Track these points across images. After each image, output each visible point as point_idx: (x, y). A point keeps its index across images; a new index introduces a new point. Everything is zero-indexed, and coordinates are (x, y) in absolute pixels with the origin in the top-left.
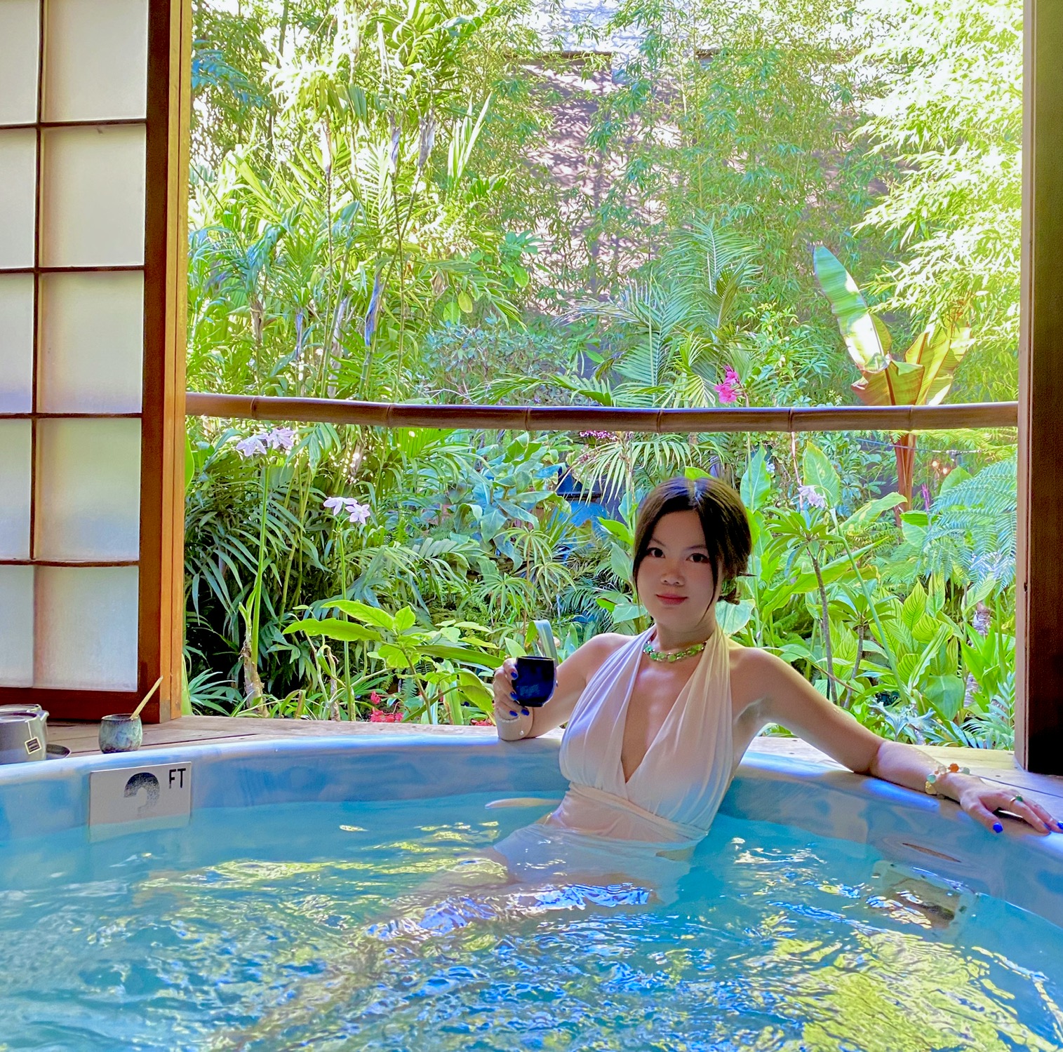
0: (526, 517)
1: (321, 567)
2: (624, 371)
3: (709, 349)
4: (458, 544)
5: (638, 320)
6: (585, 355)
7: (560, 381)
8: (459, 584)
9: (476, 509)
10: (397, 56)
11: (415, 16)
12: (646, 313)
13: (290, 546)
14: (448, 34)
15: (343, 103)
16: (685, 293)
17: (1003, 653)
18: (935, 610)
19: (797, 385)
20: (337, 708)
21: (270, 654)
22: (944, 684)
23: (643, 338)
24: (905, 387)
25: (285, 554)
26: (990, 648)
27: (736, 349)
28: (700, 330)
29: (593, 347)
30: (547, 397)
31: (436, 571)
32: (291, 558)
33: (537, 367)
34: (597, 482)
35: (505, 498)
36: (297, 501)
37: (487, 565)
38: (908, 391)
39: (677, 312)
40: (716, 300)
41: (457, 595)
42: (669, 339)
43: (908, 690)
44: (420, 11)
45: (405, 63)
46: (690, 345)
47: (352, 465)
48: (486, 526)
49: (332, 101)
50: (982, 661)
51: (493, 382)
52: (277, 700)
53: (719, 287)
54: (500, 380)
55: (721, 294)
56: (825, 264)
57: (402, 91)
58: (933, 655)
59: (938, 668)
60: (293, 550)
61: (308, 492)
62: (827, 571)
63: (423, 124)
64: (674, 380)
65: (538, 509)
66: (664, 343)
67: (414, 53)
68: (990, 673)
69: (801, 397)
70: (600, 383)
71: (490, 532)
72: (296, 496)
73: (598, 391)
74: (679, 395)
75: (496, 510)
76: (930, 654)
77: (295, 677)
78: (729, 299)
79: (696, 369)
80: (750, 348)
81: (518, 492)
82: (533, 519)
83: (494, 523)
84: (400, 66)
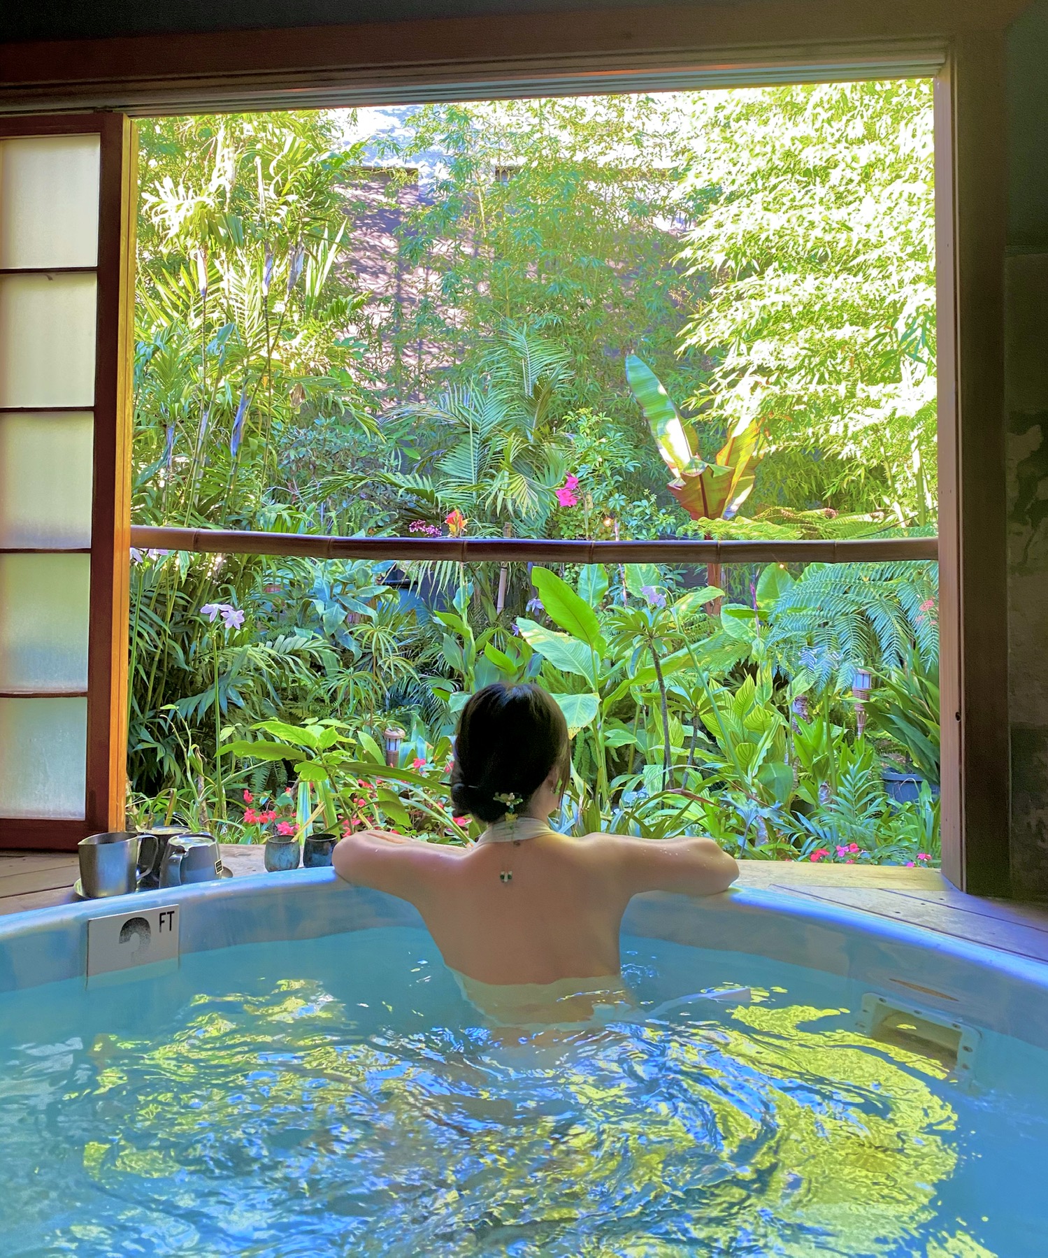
0: (366, 611)
1: (187, 668)
2: (445, 468)
3: (526, 449)
4: (301, 639)
5: (457, 421)
6: (402, 453)
7: (387, 478)
8: (305, 678)
9: (319, 607)
10: (272, 187)
11: (290, 150)
12: (465, 414)
13: (156, 647)
14: (320, 168)
15: (222, 232)
16: (500, 397)
17: (831, 740)
18: (763, 700)
19: (613, 483)
20: (204, 804)
21: (136, 752)
22: (774, 772)
23: (462, 437)
24: (716, 487)
25: (148, 653)
26: (819, 737)
27: (549, 448)
28: (518, 431)
29: (409, 444)
30: (374, 494)
31: (290, 668)
32: (157, 659)
33: (361, 464)
34: (426, 574)
35: (343, 593)
36: (164, 604)
37: (328, 657)
38: (720, 490)
39: (494, 414)
40: (532, 403)
41: (303, 689)
42: (488, 439)
43: (748, 780)
44: (296, 145)
45: (279, 194)
46: (511, 445)
47: (215, 569)
48: (328, 621)
49: (212, 230)
50: (811, 749)
51: (325, 479)
52: (147, 799)
53: (536, 391)
54: (331, 478)
55: (538, 398)
56: (637, 370)
57: (276, 219)
58: (768, 745)
59: (772, 756)
60: (159, 651)
61: (174, 596)
62: (666, 665)
63: (292, 249)
64: (493, 477)
65: (373, 602)
66: (484, 443)
67: (288, 186)
68: (819, 761)
69: (617, 495)
70: (421, 478)
71: (332, 626)
72: (161, 599)
73: (421, 487)
74: (502, 492)
75: (337, 605)
76: (765, 745)
77: (160, 774)
78: (545, 403)
79: (516, 467)
80: (563, 447)
81: (358, 588)
82: (371, 612)
83: (336, 616)
84: (274, 196)
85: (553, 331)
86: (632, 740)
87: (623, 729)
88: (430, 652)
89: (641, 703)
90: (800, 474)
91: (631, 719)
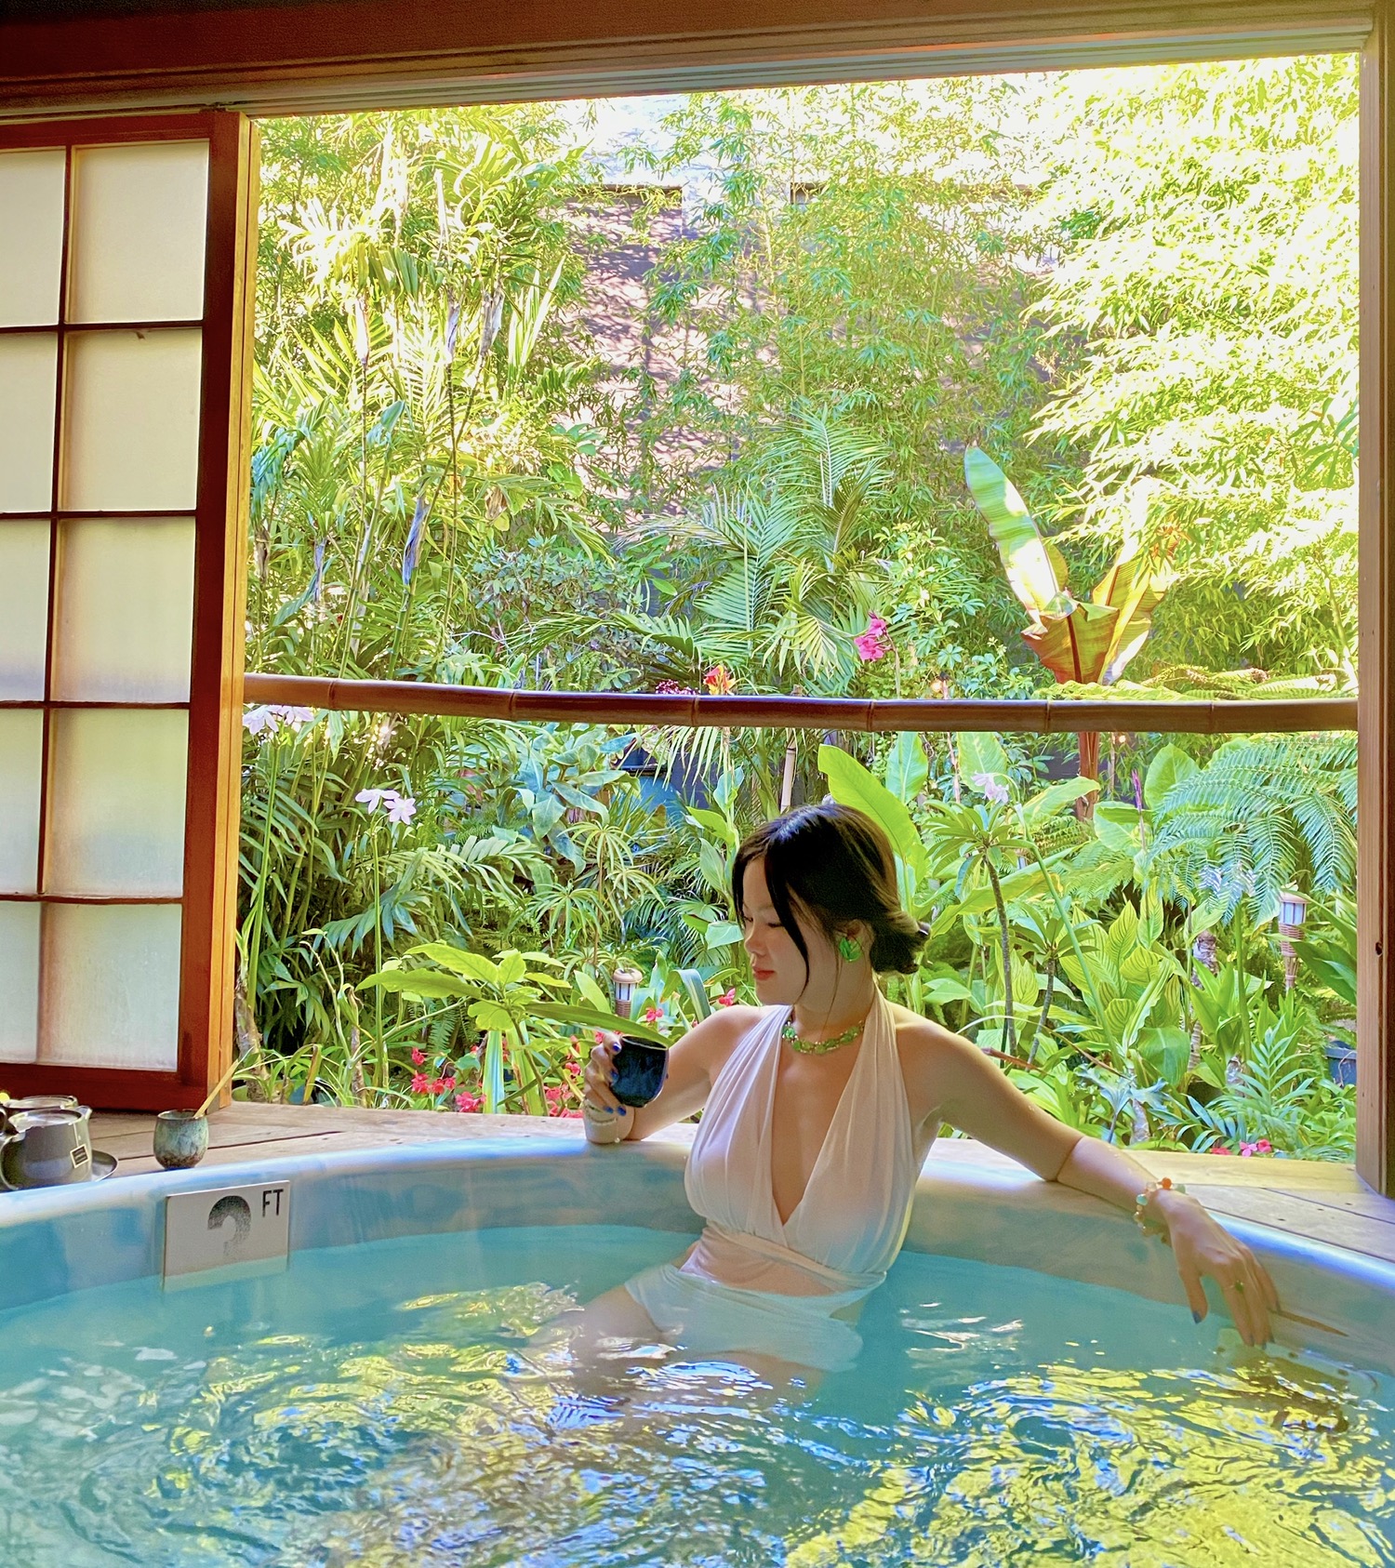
0: (591, 805)
1: (339, 877)
2: (708, 609)
3: (823, 581)
4: (502, 842)
5: (728, 542)
6: (652, 587)
7: (628, 623)
8: (506, 898)
9: (526, 795)
10: (458, 212)
11: (483, 162)
12: (738, 531)
13: (298, 849)
14: (525, 185)
15: (389, 275)
16: (787, 508)
17: (1245, 998)
18: (1149, 939)
19: (944, 630)
20: (359, 1067)
21: (269, 994)
22: (1164, 1040)
23: (734, 564)
24: (1092, 635)
25: (288, 858)
26: (1227, 992)
27: (859, 582)
28: (811, 556)
29: (661, 575)
30: (609, 643)
31: (483, 881)
32: (298, 866)
33: (592, 602)
34: (678, 755)
35: (561, 780)
36: (309, 790)
37: (539, 869)
38: (1097, 640)
39: (779, 531)
40: (832, 517)
41: (503, 912)
42: (770, 567)
43: (1122, 1050)
44: (491, 155)
45: (467, 221)
46: (801, 575)
47: (380, 743)
48: (540, 818)
49: (374, 272)
50: (1215, 1009)
51: (541, 623)
52: (281, 1058)
53: (839, 500)
54: (549, 621)
55: (840, 509)
56: (980, 469)
57: (465, 258)
58: (1153, 1001)
59: (1160, 1017)
60: (302, 855)
61: (321, 778)
62: (1007, 885)
63: (487, 299)
64: (776, 620)
65: (603, 793)
66: (765, 572)
67: (481, 208)
68: (1228, 1025)
69: (950, 647)
70: (676, 622)
71: (543, 825)
72: (306, 783)
73: (675, 634)
74: (787, 641)
75: (552, 797)
76: (1147, 1003)
77: (301, 1025)
78: (851, 515)
79: (808, 606)
80: (877, 579)
81: (581, 772)
82: (599, 808)
83: (550, 813)
84: (461, 226)
85: (866, 415)
86: (962, 993)
87: (954, 979)
88: (684, 866)
89: (977, 941)
90: (1218, 621)
91: (966, 964)
